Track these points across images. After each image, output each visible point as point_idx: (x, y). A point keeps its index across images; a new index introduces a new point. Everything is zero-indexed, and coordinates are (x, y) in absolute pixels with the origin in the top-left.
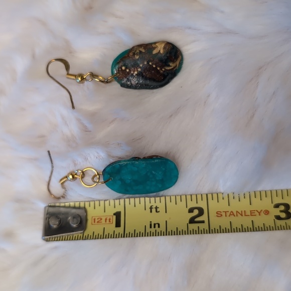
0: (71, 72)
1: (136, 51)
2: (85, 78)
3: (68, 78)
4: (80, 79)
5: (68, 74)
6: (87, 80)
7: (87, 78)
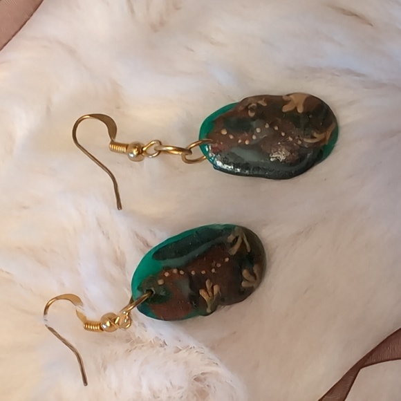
0: (117, 140)
1: (250, 104)
2: (145, 151)
3: (113, 150)
4: (135, 152)
5: (113, 143)
6: (148, 155)
7: (149, 152)
